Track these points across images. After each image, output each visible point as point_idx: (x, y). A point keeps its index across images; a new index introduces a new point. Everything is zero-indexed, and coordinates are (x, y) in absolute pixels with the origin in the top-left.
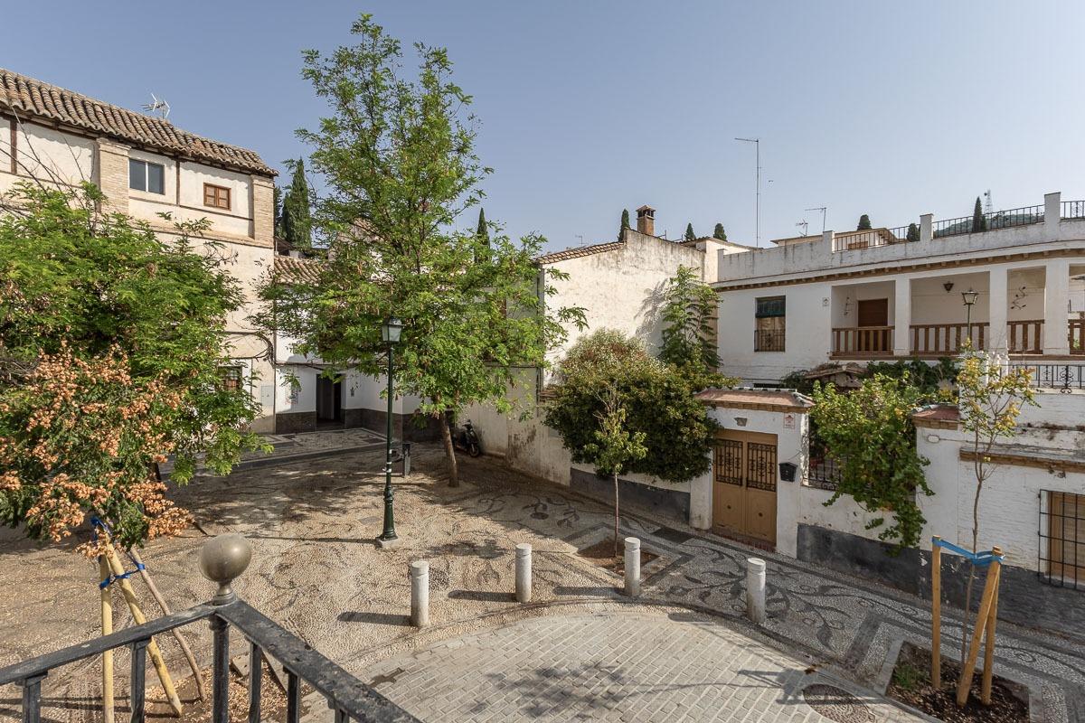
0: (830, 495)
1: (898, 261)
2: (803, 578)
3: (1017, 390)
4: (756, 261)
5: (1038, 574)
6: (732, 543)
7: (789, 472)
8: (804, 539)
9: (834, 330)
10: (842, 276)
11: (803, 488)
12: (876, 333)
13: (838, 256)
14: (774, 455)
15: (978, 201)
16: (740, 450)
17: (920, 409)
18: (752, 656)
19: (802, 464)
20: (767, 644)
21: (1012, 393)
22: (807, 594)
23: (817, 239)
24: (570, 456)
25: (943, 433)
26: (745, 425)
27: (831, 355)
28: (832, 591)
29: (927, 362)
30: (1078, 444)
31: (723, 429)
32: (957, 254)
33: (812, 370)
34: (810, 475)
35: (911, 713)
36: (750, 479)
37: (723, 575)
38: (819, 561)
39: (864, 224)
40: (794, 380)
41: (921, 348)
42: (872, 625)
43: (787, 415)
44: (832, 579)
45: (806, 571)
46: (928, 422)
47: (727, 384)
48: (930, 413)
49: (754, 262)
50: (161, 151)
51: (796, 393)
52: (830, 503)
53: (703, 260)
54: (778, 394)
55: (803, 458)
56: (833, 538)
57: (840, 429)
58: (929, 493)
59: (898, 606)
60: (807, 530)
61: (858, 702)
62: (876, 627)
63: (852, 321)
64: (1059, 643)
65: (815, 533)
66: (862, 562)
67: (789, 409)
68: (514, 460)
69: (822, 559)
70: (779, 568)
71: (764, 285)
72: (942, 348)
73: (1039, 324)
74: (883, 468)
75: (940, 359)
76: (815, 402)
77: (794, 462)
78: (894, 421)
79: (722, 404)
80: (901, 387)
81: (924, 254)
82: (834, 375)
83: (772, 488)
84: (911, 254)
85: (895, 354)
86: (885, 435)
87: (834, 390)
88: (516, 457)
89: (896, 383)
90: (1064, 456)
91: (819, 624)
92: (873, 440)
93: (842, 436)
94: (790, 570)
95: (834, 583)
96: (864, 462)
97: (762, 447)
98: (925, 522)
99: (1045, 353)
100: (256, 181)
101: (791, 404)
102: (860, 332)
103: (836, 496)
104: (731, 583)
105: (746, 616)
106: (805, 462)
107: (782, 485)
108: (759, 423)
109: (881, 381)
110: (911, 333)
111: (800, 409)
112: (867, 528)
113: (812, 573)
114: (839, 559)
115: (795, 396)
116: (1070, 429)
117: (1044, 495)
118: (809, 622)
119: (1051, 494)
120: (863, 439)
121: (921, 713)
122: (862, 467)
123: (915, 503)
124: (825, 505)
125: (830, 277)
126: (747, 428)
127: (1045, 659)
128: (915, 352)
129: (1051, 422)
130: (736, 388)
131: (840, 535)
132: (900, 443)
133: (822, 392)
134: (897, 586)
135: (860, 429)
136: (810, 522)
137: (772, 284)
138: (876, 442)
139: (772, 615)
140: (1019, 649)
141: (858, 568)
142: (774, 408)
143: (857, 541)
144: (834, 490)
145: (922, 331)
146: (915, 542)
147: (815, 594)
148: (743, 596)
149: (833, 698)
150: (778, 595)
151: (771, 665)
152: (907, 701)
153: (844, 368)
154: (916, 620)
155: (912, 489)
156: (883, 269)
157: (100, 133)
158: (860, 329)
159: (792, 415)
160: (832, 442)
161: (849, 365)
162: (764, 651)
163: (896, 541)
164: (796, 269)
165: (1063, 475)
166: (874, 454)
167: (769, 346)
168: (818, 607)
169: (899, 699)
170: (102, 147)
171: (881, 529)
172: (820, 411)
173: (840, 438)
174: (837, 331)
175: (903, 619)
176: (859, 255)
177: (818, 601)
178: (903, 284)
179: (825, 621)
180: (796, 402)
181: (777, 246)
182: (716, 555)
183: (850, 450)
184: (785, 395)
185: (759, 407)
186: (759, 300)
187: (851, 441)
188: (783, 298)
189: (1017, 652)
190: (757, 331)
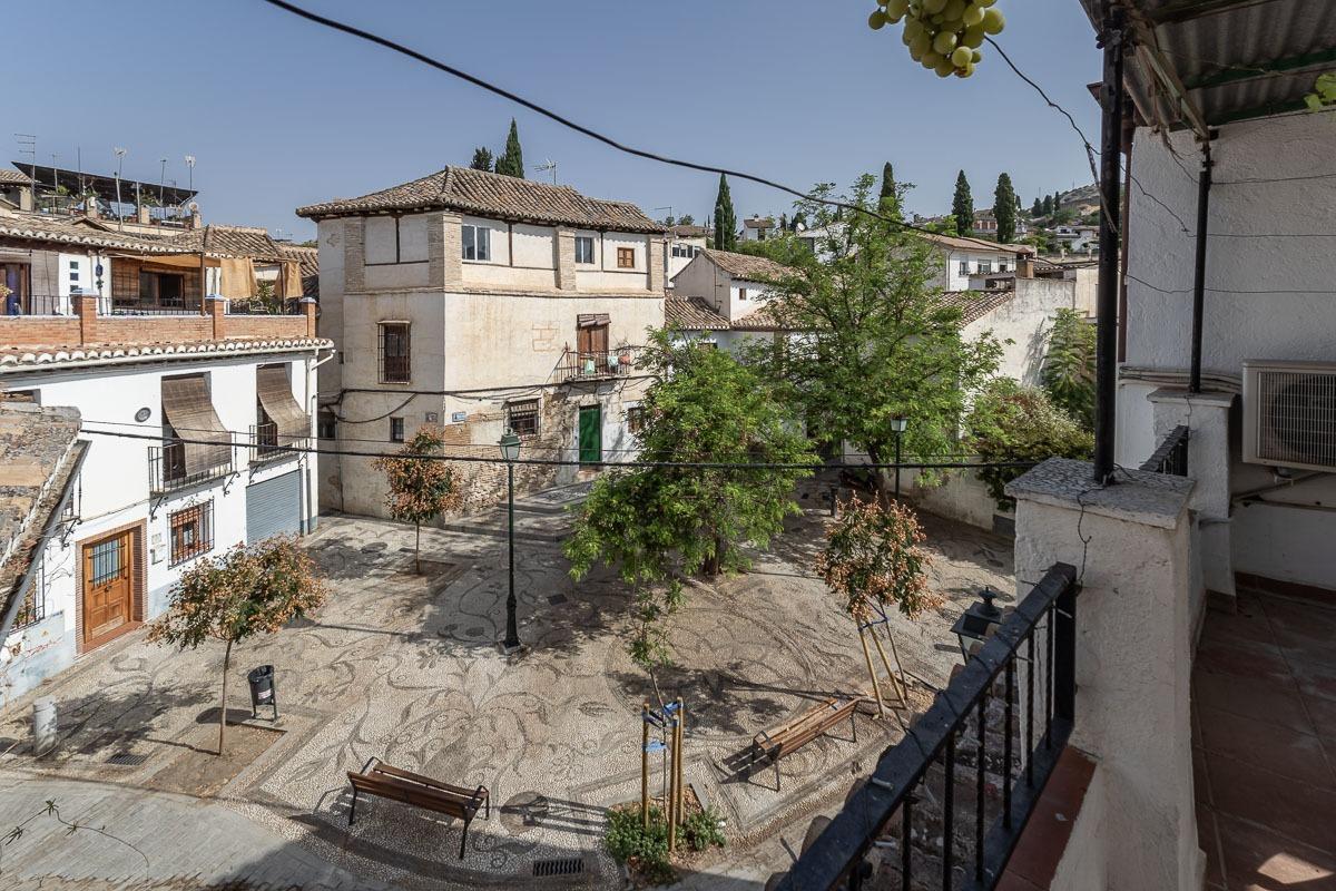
24: (997, 505)
50: (592, 228)
53: (1074, 291)
68: (922, 501)
88: (923, 497)
100: (653, 240)
157: (558, 223)
170: (560, 233)
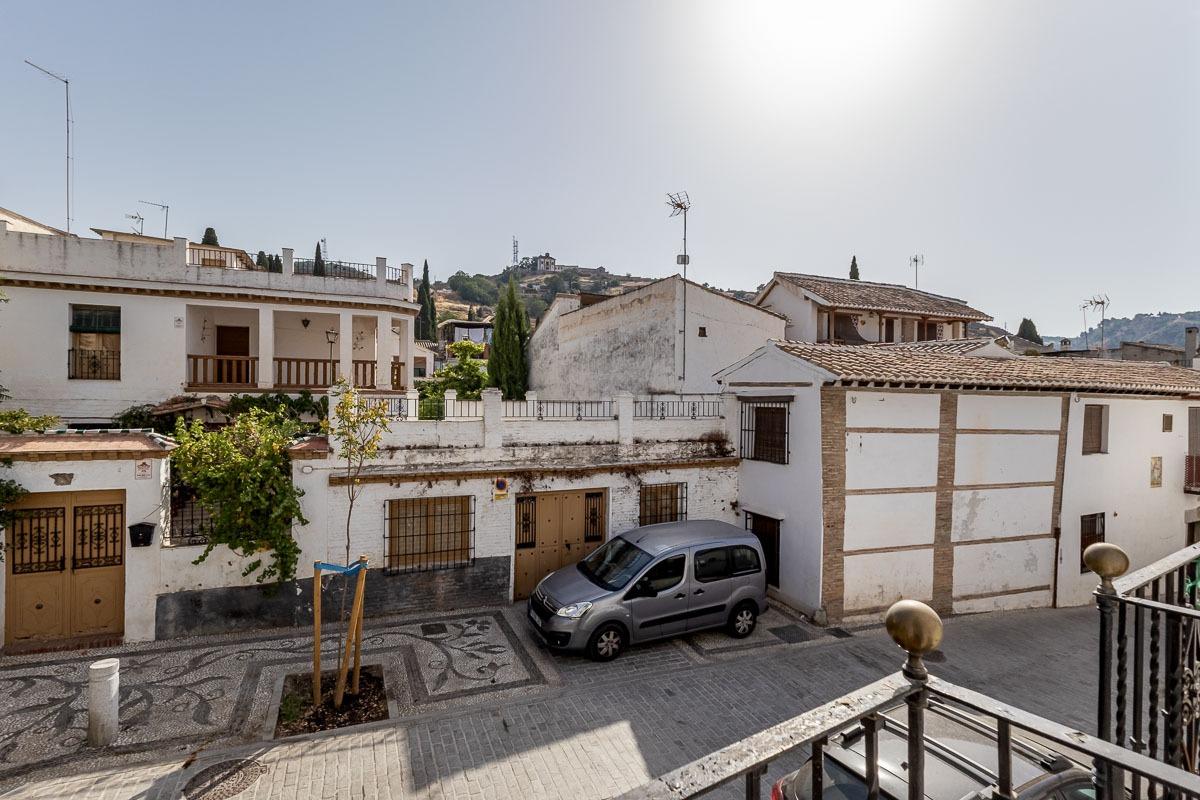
0: (200, 550)
1: (262, 289)
2: (166, 660)
3: (378, 420)
4: (69, 251)
5: (384, 570)
6: (49, 657)
7: (143, 535)
8: (165, 613)
9: (189, 356)
10: (199, 295)
11: (165, 551)
12: (239, 363)
13: (194, 270)
14: (118, 517)
15: (318, 246)
16: (60, 520)
17: (295, 442)
18: (103, 793)
19: (162, 521)
20: (125, 766)
21: (374, 422)
22: (175, 677)
23: (166, 244)
25: (315, 463)
26: (69, 483)
27: (186, 386)
28: (206, 660)
29: (290, 395)
30: (406, 461)
31: (28, 495)
32: (314, 293)
33: (162, 404)
34: (172, 533)
35: (299, 741)
36: (79, 556)
37: (39, 707)
38: (185, 632)
39: (210, 238)
40: (135, 417)
41: (284, 381)
42: (253, 675)
43: (140, 462)
44: (204, 646)
45: (169, 650)
46: (302, 454)
47: (34, 426)
48: (305, 445)
49: (65, 253)
51: (153, 433)
52: (202, 559)
54: (125, 436)
55: (163, 514)
56: (204, 599)
57: (213, 471)
58: (304, 522)
59: (276, 644)
60: (170, 600)
61: (248, 763)
62: (257, 675)
63: (209, 348)
64: (397, 619)
65: (179, 600)
66: (237, 614)
67: (143, 454)
69: (189, 628)
70: (134, 662)
71: (84, 288)
72: (303, 382)
73: (373, 363)
74: (262, 507)
75: (301, 392)
76: (179, 443)
77: (150, 520)
78: (271, 456)
79: (26, 456)
80: (279, 421)
81: (285, 287)
82: (191, 410)
83: (118, 561)
84: (274, 285)
85: (260, 387)
86: (264, 472)
87: (202, 427)
89: (273, 417)
90: (399, 471)
91: (195, 702)
92: (251, 479)
93: (216, 479)
94: (148, 658)
95: (207, 650)
96: (241, 504)
97: (99, 510)
98: (299, 551)
99: (378, 388)
101: (146, 448)
102: (220, 363)
103: (209, 549)
104: (55, 712)
105: (87, 745)
106: (166, 517)
107: (133, 555)
108: (90, 478)
109: (256, 416)
110: (274, 366)
111: (159, 454)
112: (245, 575)
113: (177, 649)
114: (211, 620)
115: (152, 438)
116: (402, 449)
117: (387, 503)
118: (181, 708)
119: (391, 502)
120: (240, 480)
121: (308, 735)
122: (239, 509)
123: (291, 535)
124: (196, 563)
125: (183, 294)
126: (73, 487)
127: (389, 636)
128: (278, 384)
129: (391, 445)
130: (51, 431)
131: (213, 592)
132: (277, 479)
133: (188, 431)
134: (274, 625)
135: (236, 468)
136: (173, 589)
137: (98, 289)
138: (254, 480)
139: (126, 726)
140: (373, 637)
141: (233, 623)
142: (119, 455)
143: (232, 593)
144: (204, 544)
145: (285, 364)
146: (291, 574)
147: (186, 672)
148: (80, 721)
149: (221, 775)
150: (136, 695)
151: (134, 788)
152: (294, 732)
153: (204, 402)
154: (294, 651)
155: (288, 522)
156: (246, 296)
158: (222, 357)
159: (147, 461)
160: (203, 488)
161: (209, 398)
162: (122, 777)
163: (273, 579)
164: (137, 275)
165: (398, 486)
166: (252, 493)
167: (95, 372)
168: (191, 685)
169: (287, 734)
171: (259, 571)
172: (185, 454)
173: (214, 482)
174: (193, 358)
175: (282, 655)
176: (220, 274)
177: (190, 678)
178: (266, 314)
179: (201, 697)
180: (154, 444)
181: (100, 237)
182: (20, 684)
183: (226, 493)
184: (135, 437)
185: (94, 455)
186: (76, 308)
187: (227, 483)
188: (118, 310)
189: (372, 640)
190: (72, 351)
